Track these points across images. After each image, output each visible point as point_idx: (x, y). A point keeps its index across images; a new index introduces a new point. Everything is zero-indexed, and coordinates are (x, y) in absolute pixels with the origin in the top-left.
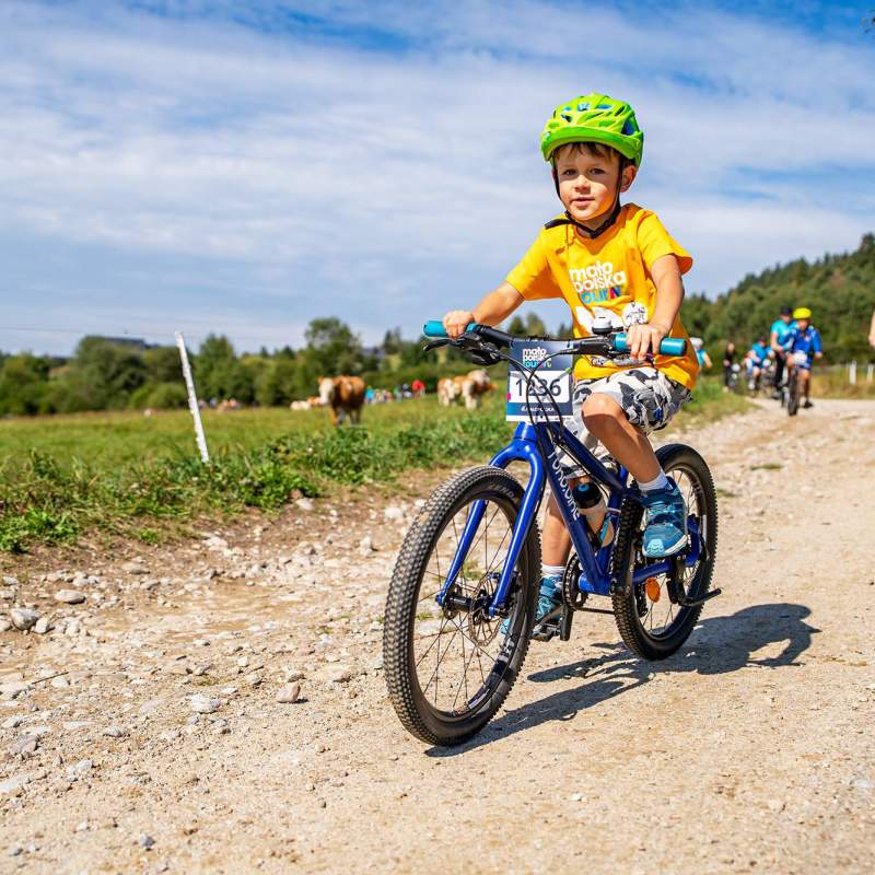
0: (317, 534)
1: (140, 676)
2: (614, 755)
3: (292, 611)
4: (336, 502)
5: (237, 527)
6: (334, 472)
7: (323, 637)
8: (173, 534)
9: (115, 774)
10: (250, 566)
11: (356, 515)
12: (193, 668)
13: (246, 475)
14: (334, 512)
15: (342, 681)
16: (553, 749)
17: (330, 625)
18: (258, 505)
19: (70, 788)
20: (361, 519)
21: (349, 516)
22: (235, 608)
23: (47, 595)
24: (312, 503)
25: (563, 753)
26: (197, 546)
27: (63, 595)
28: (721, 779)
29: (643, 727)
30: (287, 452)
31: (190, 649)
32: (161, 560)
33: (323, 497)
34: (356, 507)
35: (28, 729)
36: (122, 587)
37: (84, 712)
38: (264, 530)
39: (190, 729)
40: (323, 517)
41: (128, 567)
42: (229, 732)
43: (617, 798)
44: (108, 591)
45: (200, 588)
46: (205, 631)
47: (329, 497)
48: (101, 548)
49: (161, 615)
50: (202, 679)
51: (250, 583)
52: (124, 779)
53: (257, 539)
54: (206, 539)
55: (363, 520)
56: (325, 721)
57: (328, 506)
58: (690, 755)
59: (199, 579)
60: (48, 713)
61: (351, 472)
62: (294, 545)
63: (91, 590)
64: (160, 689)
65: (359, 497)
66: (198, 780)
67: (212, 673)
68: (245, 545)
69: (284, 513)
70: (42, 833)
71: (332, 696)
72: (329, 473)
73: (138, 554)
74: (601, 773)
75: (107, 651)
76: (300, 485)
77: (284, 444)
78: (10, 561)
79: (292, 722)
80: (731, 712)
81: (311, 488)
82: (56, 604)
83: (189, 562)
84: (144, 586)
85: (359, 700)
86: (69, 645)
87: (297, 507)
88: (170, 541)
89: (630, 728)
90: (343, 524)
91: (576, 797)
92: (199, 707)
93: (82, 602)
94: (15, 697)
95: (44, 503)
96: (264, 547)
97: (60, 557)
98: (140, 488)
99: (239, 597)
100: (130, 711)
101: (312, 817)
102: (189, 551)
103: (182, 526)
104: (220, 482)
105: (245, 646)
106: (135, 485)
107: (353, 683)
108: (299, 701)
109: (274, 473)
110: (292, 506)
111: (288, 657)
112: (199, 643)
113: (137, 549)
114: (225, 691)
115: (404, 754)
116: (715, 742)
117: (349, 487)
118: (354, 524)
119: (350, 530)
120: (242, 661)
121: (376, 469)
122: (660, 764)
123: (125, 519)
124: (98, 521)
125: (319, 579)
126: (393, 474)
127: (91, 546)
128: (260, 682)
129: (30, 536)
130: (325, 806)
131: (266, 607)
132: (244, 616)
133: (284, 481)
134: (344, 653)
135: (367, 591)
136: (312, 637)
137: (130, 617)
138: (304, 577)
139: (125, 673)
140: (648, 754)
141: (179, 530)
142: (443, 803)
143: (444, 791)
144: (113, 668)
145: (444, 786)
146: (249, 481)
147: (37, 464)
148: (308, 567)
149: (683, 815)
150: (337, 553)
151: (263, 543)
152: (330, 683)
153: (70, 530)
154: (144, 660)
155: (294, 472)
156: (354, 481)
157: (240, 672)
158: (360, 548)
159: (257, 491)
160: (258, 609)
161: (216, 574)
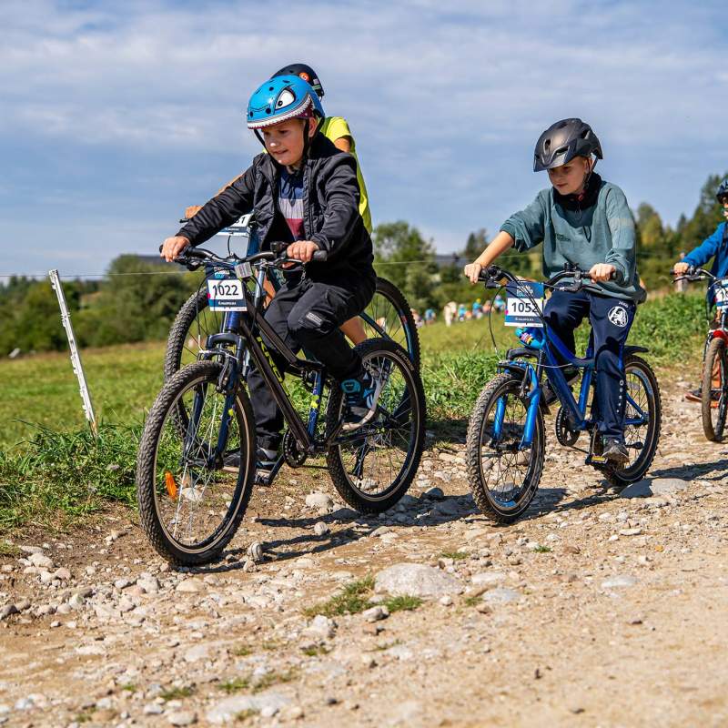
3: (77, 673)
5: (82, 534)
10: (70, 596)
18: (124, 500)
26: (8, 568)
38: (121, 536)
40: (212, 512)
53: (102, 552)
54: (26, 555)
87: (182, 498)
96: (107, 563)
99: (21, 650)
125: (155, 613)
131: (47, 667)
135: (199, 635)
138: (135, 611)
146: (116, 467)
148: (151, 592)
151: (109, 557)
160: (34, 671)
161: (14, 611)
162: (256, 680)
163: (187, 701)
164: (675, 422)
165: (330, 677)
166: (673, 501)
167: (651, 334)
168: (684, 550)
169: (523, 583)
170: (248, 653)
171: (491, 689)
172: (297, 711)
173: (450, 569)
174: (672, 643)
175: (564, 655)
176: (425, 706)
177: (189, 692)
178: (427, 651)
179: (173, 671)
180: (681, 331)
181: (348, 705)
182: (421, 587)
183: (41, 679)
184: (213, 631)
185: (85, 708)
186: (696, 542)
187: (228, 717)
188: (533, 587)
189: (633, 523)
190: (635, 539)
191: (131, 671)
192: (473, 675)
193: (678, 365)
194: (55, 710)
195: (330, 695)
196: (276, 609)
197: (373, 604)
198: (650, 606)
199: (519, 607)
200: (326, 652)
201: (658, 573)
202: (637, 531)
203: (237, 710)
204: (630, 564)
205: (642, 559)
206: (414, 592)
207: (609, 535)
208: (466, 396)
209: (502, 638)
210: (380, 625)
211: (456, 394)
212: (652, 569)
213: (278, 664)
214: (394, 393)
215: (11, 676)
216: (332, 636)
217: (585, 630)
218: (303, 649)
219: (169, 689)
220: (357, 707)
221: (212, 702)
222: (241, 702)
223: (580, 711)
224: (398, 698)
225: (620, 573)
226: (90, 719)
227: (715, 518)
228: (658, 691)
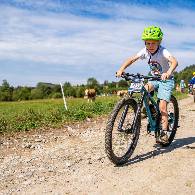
0: (92, 126)
1: (54, 158)
2: (162, 177)
3: (87, 143)
4: (96, 119)
5: (74, 125)
6: (95, 112)
7: (94, 149)
8: (60, 126)
9: (50, 180)
10: (77, 133)
11: (100, 122)
12: (66, 156)
13: (76, 113)
14: (95, 121)
15: (99, 159)
16: (148, 175)
17: (96, 147)
18: (79, 120)
19: (41, 183)
20: (101, 123)
21: (99, 122)
22: (74, 143)
23: (33, 140)
24: (90, 119)
25: (150, 176)
26: (65, 129)
27: (37, 140)
28: (187, 182)
29: (168, 170)
30: (85, 108)
31: (65, 152)
32: (58, 132)
33: (93, 118)
34: (100, 120)
35: (31, 170)
36: (49, 138)
37: (43, 166)
38: (80, 125)
39: (66, 170)
40: (93, 122)
41: (51, 134)
42: (75, 171)
43: (164, 187)
44: (46, 139)
45: (66, 138)
46: (68, 148)
47: (94, 118)
48: (45, 129)
49: (58, 144)
50: (68, 159)
51: (78, 137)
52: (52, 181)
53: (78, 127)
54: (67, 127)
55: (102, 123)
56: (96, 168)
57: (94, 120)
58: (179, 177)
59: (66, 136)
60: (35, 166)
61: (99, 112)
62: (87, 129)
63: (43, 139)
64: (59, 161)
65: (101, 118)
66: (69, 181)
67: (70, 157)
68: (76, 129)
69: (84, 122)
70: (35, 193)
71: (97, 163)
72: (94, 113)
73: (53, 131)
74: (159, 181)
75: (47, 152)
76: (87, 115)
77: (84, 106)
78: (25, 132)
79: (89, 168)
80: (188, 167)
81: (90, 116)
82: (35, 142)
83: (64, 132)
84: (54, 138)
85: (103, 163)
86: (38, 151)
87: (87, 120)
88: (60, 128)
89: (165, 170)
90: (97, 124)
91: (154, 186)
92: (68, 165)
93: (41, 141)
94: (27, 163)
95: (32, 120)
96: (80, 129)
97: (36, 131)
98: (53, 116)
99: (75, 140)
100: (53, 166)
101: (95, 190)
102: (64, 130)
103: (62, 125)
104: (70, 115)
105: (77, 151)
106: (52, 116)
107: (102, 160)
108: (90, 164)
109: (82, 113)
110: (86, 120)
111: (87, 154)
112: (67, 151)
113: (53, 129)
114: (73, 161)
115: (114, 176)
116: (185, 174)
117: (98, 116)
118: (100, 124)
119: (99, 125)
120: (77, 155)
121: (104, 111)
122: (173, 179)
123: (50, 123)
124: (44, 124)
125: (93, 136)
126: (108, 113)
127: (42, 129)
128: (81, 160)
129: (29, 127)
130: (97, 188)
132: (76, 145)
133: (84, 114)
134: (99, 153)
136: (92, 149)
137: (51, 145)
138: (89, 136)
139: (51, 157)
140: (170, 176)
141: (61, 125)
142: (124, 187)
143: (124, 184)
144: (48, 156)
145: (124, 183)
146: (77, 114)
147: (30, 111)
148: (90, 134)
149: (179, 191)
150: (96, 130)
152: (96, 160)
153: (38, 126)
154: (55, 154)
155: (86, 112)
156: (100, 114)
157: (76, 157)
158: (101, 129)
159: (78, 117)
161: (70, 135)
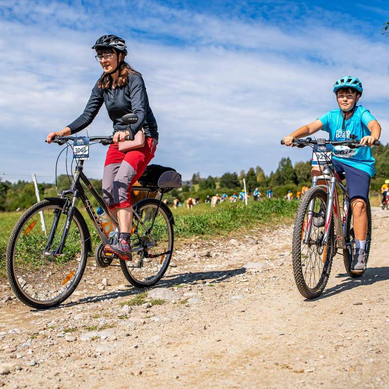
5: (38, 272)
15: (4, 374)
17: (41, 332)
38: (53, 274)
53: (45, 279)
69: (68, 265)
90: (98, 271)
96: (47, 283)
107: (10, 376)
119: (99, 274)
135: (80, 311)
136: (24, 341)
151: (48, 281)
160: (16, 320)
162: (100, 327)
163: (73, 333)
164: (264, 244)
165: (128, 327)
166: (260, 271)
167: (257, 212)
168: (262, 287)
169: (202, 297)
170: (98, 317)
171: (187, 332)
172: (115, 338)
173: (176, 291)
174: (255, 318)
175: (215, 322)
176: (162, 337)
177: (74, 330)
178: (165, 319)
179: (69, 322)
180: (268, 211)
181: (134, 336)
182: (164, 297)
183: (18, 323)
184: (85, 309)
185: (34, 334)
186: (267, 284)
187: (88, 339)
188: (206, 298)
189: (245, 277)
190: (245, 283)
191: (53, 322)
192: (181, 327)
193: (266, 223)
194: (23, 334)
195: (128, 332)
196: (110, 303)
197: (147, 302)
198: (248, 306)
199: (201, 305)
200: (127, 318)
201: (252, 295)
202: (246, 280)
203: (92, 337)
204: (242, 291)
205: (247, 290)
206: (162, 298)
207: (236, 281)
208: (187, 230)
209: (193, 315)
210: (148, 309)
211: (184, 229)
212: (250, 293)
213: (108, 321)
214: (160, 227)
215: (7, 322)
216: (130, 313)
217: (224, 313)
218: (119, 316)
219: (67, 329)
220: (137, 337)
221: (83, 333)
222: (94, 334)
223: (220, 340)
224: (153, 334)
225: (239, 294)
226: (36, 338)
227: (274, 277)
228: (248, 334)
